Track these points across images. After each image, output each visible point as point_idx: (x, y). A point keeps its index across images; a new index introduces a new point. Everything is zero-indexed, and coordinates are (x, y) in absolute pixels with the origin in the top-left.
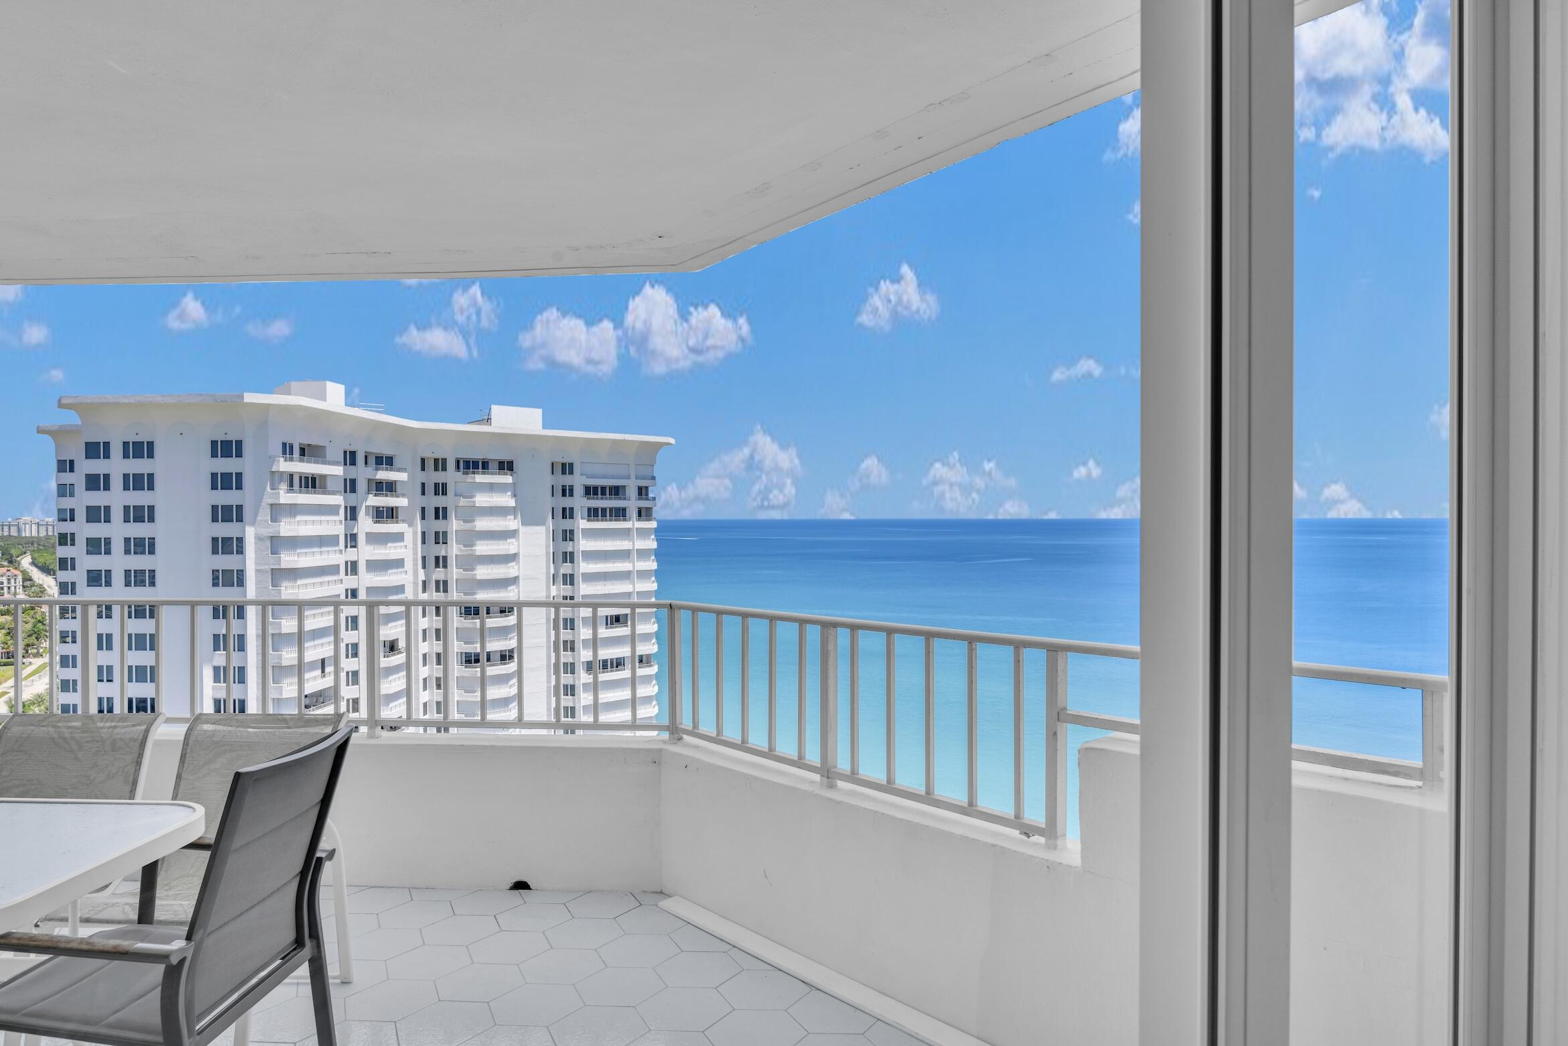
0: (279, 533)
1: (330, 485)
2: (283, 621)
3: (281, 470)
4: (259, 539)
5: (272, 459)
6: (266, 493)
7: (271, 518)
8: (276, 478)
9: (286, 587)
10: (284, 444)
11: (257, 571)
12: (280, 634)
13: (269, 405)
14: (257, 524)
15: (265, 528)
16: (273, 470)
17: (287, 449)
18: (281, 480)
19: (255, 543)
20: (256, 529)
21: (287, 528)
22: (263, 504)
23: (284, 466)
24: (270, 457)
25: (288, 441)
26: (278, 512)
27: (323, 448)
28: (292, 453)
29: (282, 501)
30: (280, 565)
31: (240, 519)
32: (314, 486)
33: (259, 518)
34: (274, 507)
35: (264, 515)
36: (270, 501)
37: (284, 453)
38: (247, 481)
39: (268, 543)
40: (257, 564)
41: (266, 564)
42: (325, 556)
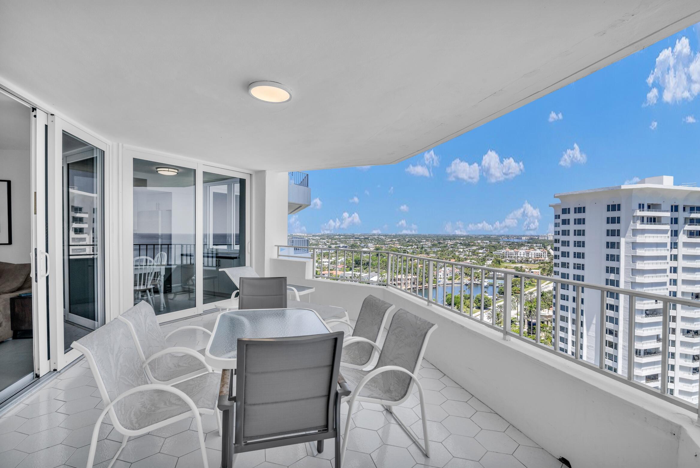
0: (636, 241)
1: (663, 221)
2: (637, 277)
3: (638, 215)
4: (627, 243)
5: (634, 211)
6: (630, 225)
7: (633, 235)
8: (635, 218)
9: (639, 263)
10: (640, 205)
11: (626, 256)
12: (635, 282)
13: (633, 189)
14: (626, 237)
15: (629, 239)
16: (634, 215)
17: (641, 207)
18: (638, 219)
19: (625, 245)
20: (625, 239)
21: (640, 239)
22: (629, 229)
23: (639, 213)
24: (633, 210)
25: (642, 203)
26: (635, 232)
27: (660, 205)
28: (643, 208)
29: (638, 228)
30: (636, 254)
31: (618, 235)
32: (655, 221)
33: (627, 235)
34: (634, 230)
35: (630, 233)
36: (632, 228)
37: (640, 208)
38: (622, 220)
39: (631, 245)
40: (625, 253)
41: (629, 253)
42: (659, 252)
